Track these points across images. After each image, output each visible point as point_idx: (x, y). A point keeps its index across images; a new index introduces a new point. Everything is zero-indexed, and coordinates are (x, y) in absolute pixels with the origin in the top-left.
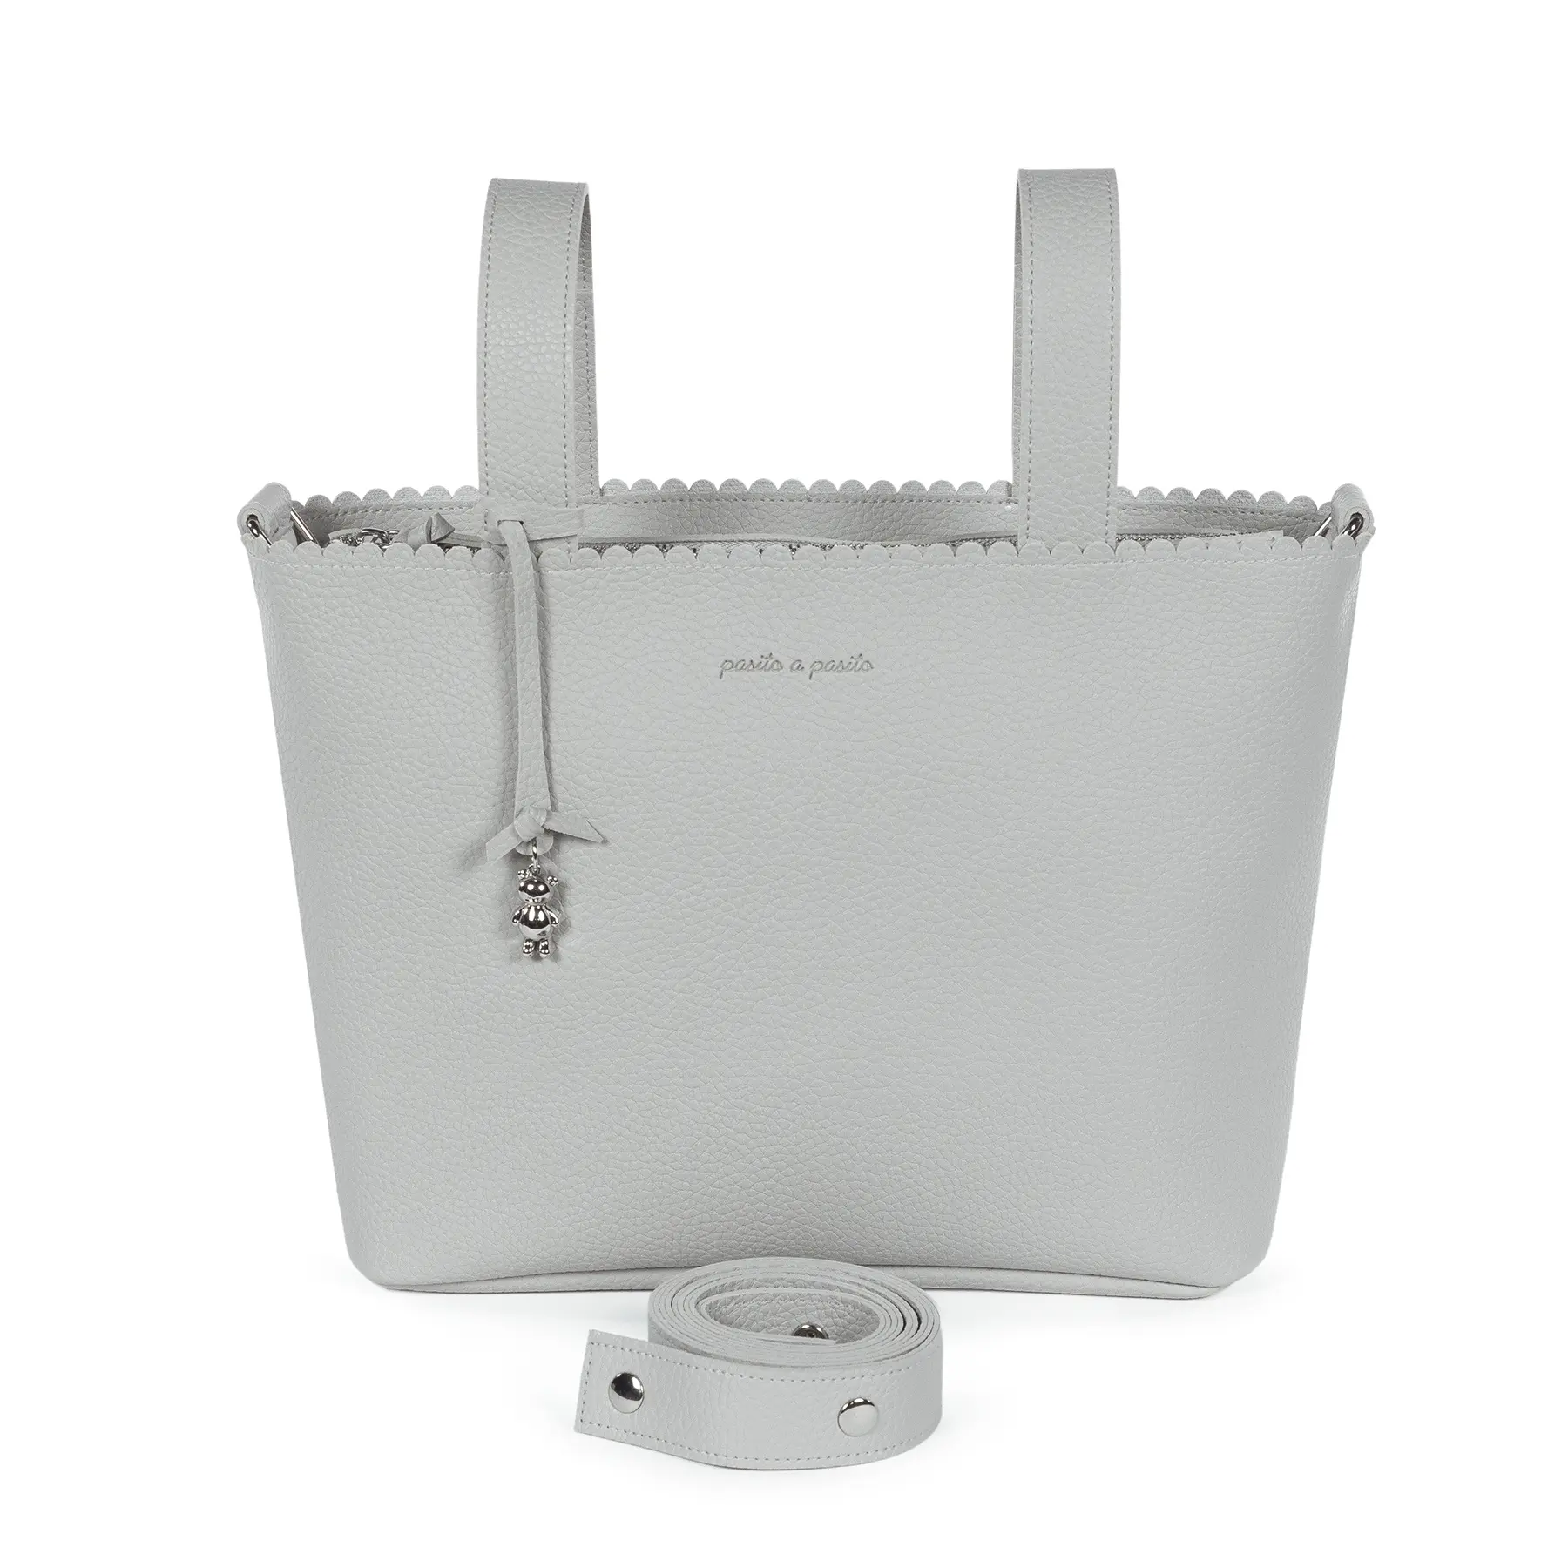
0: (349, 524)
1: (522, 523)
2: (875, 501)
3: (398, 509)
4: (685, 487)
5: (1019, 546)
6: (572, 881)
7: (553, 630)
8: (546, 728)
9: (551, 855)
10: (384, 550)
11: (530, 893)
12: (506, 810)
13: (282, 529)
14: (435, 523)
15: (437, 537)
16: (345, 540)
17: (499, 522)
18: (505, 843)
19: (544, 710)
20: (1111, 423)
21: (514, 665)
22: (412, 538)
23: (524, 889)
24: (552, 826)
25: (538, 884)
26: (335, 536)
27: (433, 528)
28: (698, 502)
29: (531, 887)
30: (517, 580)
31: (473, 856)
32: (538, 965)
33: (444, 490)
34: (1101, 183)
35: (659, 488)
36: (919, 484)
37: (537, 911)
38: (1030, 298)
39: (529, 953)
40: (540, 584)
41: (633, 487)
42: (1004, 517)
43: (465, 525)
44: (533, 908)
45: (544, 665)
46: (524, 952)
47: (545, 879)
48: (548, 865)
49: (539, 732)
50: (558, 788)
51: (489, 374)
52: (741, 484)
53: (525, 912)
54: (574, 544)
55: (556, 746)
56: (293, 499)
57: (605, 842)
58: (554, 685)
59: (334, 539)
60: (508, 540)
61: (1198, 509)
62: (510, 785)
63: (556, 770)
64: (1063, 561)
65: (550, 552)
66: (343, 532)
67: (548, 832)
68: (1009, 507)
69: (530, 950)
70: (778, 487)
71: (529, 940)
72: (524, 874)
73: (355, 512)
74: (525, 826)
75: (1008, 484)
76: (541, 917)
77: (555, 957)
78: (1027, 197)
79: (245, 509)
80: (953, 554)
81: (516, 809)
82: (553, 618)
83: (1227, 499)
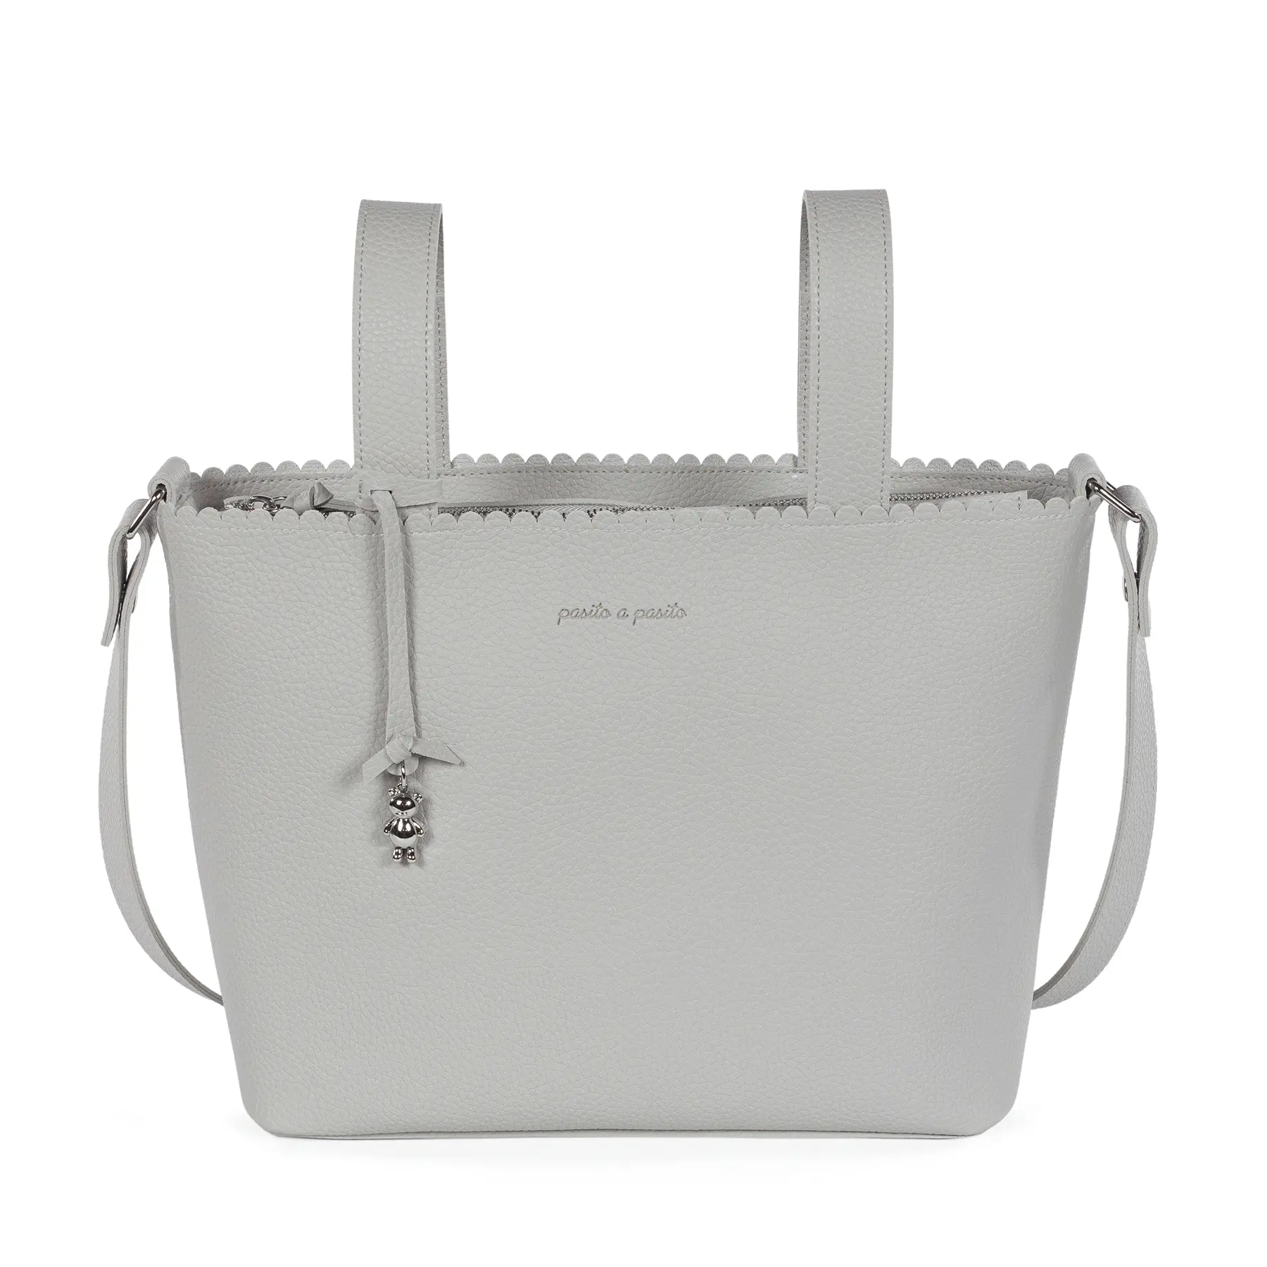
0: (239, 493)
1: (391, 492)
2: (682, 472)
3: (281, 480)
4: (523, 460)
5: (809, 510)
6: (434, 797)
7: (417, 583)
8: (412, 667)
9: (417, 775)
10: (273, 515)
11: (398, 807)
12: (379, 736)
13: (184, 496)
14: (317, 491)
15: (319, 503)
16: (237, 505)
17: (372, 492)
18: (378, 764)
19: (409, 652)
20: (885, 404)
21: (384, 613)
22: (297, 504)
23: (393, 804)
24: (417, 750)
25: (405, 800)
26: (228, 502)
27: (316, 495)
28: (534, 473)
29: (399, 803)
30: (387, 541)
31: (351, 775)
32: (405, 869)
33: (319, 463)
34: (875, 202)
35: (500, 461)
36: (720, 457)
37: (405, 823)
38: (817, 300)
39: (398, 858)
40: (407, 544)
41: (479, 460)
42: (791, 485)
43: (343, 493)
44: (401, 820)
45: (410, 614)
46: (394, 857)
47: (412, 795)
48: (414, 784)
49: (406, 669)
50: (422, 718)
51: (362, 366)
52: (569, 458)
53: (395, 823)
54: (435, 510)
55: (420, 682)
56: (192, 470)
57: (462, 764)
58: (418, 631)
59: (228, 504)
60: (380, 506)
61: (954, 477)
62: (382, 715)
63: (421, 703)
64: (847, 522)
65: (412, 515)
66: (235, 499)
67: (414, 755)
68: (795, 476)
69: (399, 856)
70: (601, 460)
71: (399, 848)
72: (394, 792)
73: (244, 482)
74: (396, 750)
75: (794, 456)
76: (408, 828)
77: (421, 863)
78: (813, 214)
79: (154, 479)
80: (753, 517)
81: (388, 735)
82: (418, 573)
83: (978, 467)
